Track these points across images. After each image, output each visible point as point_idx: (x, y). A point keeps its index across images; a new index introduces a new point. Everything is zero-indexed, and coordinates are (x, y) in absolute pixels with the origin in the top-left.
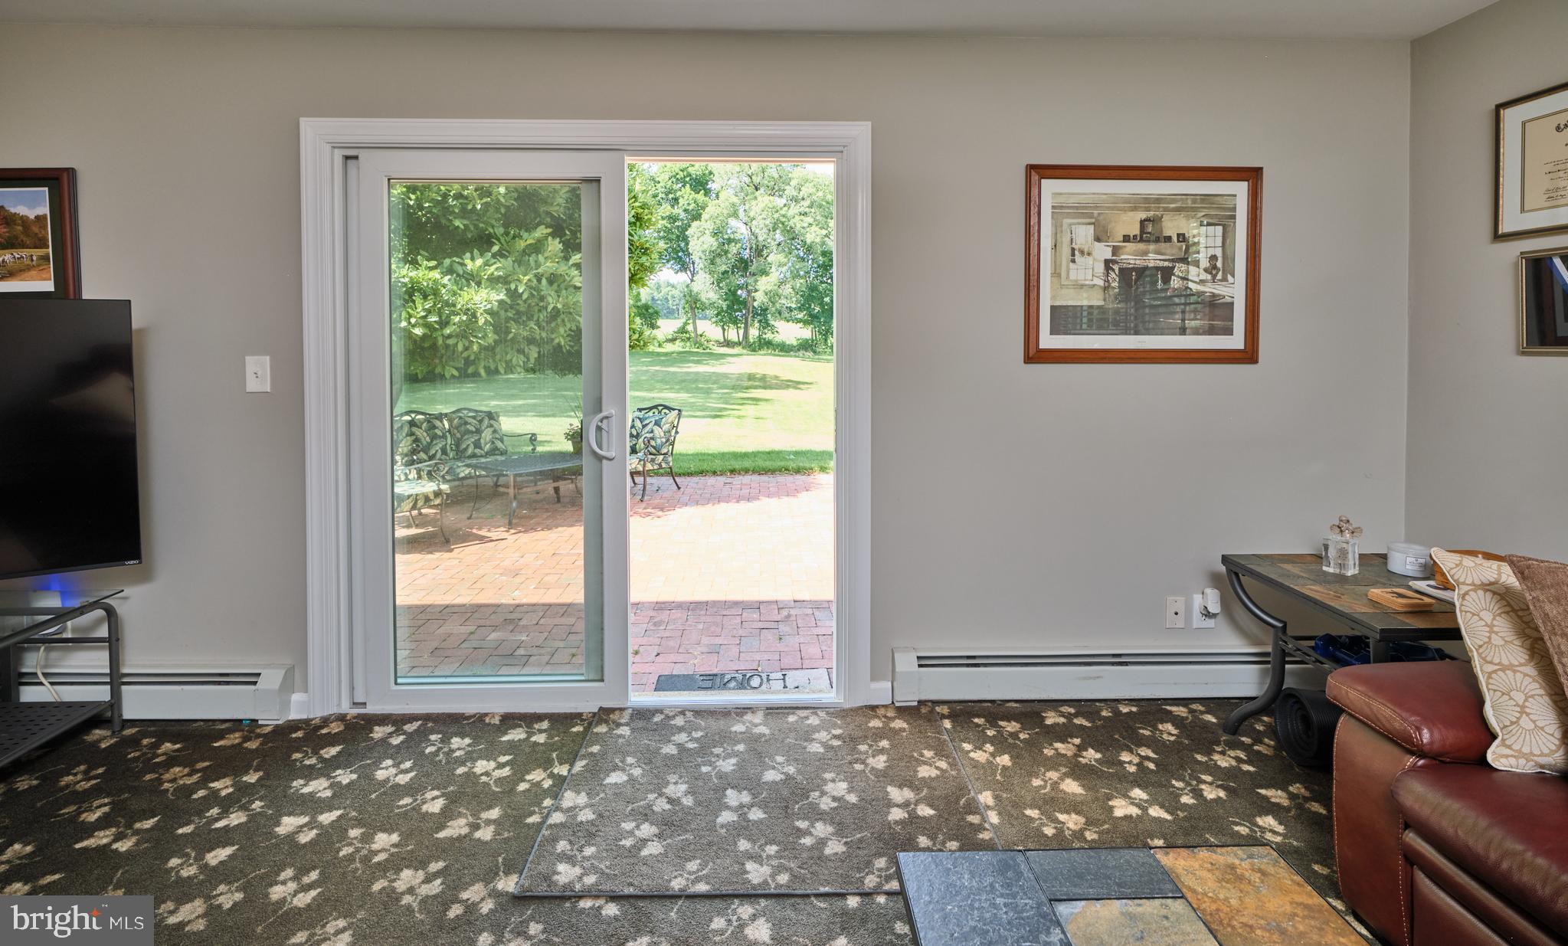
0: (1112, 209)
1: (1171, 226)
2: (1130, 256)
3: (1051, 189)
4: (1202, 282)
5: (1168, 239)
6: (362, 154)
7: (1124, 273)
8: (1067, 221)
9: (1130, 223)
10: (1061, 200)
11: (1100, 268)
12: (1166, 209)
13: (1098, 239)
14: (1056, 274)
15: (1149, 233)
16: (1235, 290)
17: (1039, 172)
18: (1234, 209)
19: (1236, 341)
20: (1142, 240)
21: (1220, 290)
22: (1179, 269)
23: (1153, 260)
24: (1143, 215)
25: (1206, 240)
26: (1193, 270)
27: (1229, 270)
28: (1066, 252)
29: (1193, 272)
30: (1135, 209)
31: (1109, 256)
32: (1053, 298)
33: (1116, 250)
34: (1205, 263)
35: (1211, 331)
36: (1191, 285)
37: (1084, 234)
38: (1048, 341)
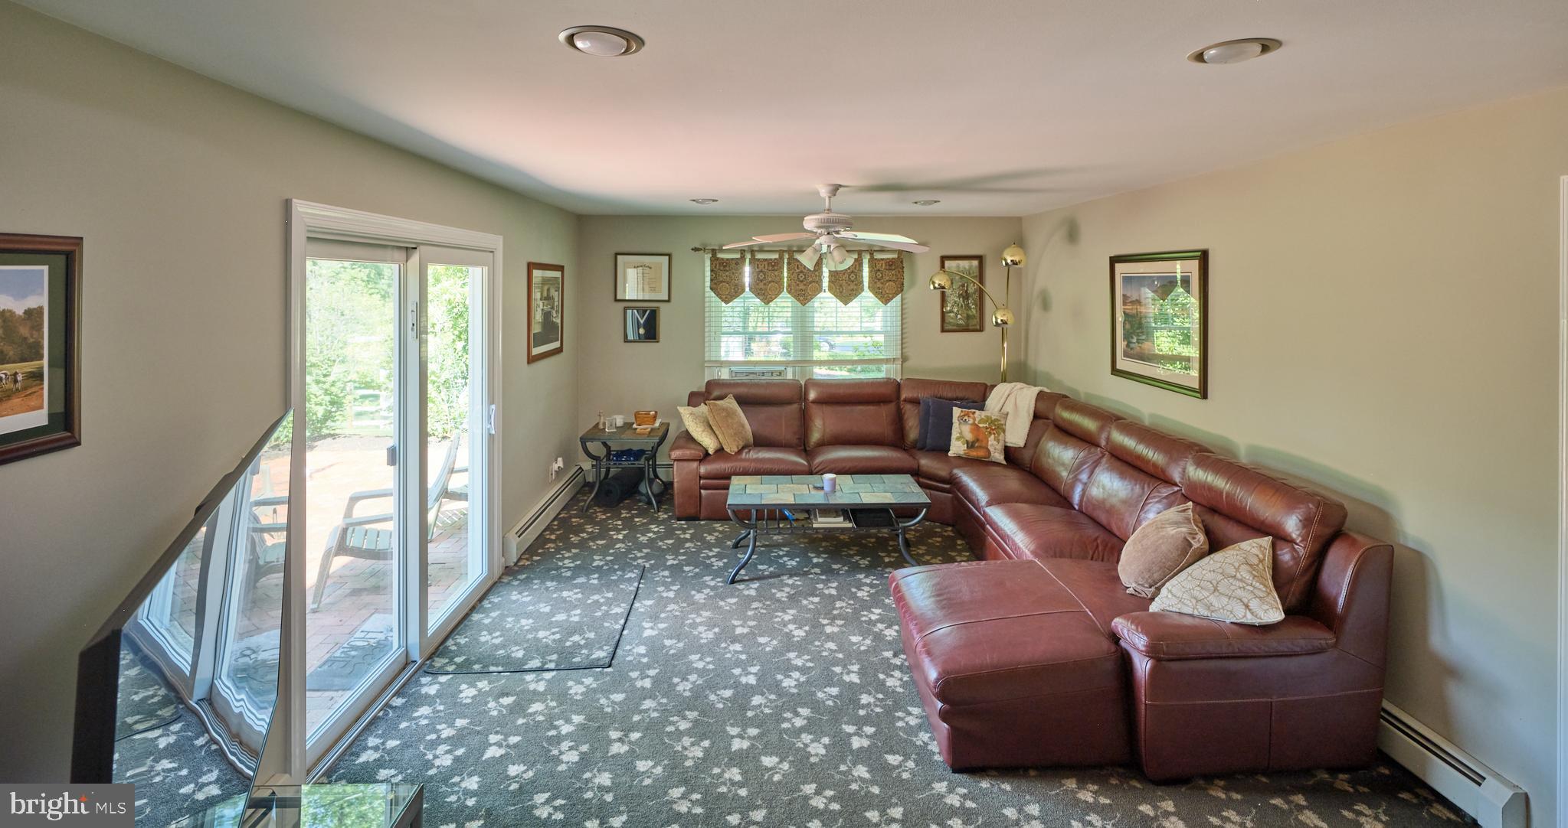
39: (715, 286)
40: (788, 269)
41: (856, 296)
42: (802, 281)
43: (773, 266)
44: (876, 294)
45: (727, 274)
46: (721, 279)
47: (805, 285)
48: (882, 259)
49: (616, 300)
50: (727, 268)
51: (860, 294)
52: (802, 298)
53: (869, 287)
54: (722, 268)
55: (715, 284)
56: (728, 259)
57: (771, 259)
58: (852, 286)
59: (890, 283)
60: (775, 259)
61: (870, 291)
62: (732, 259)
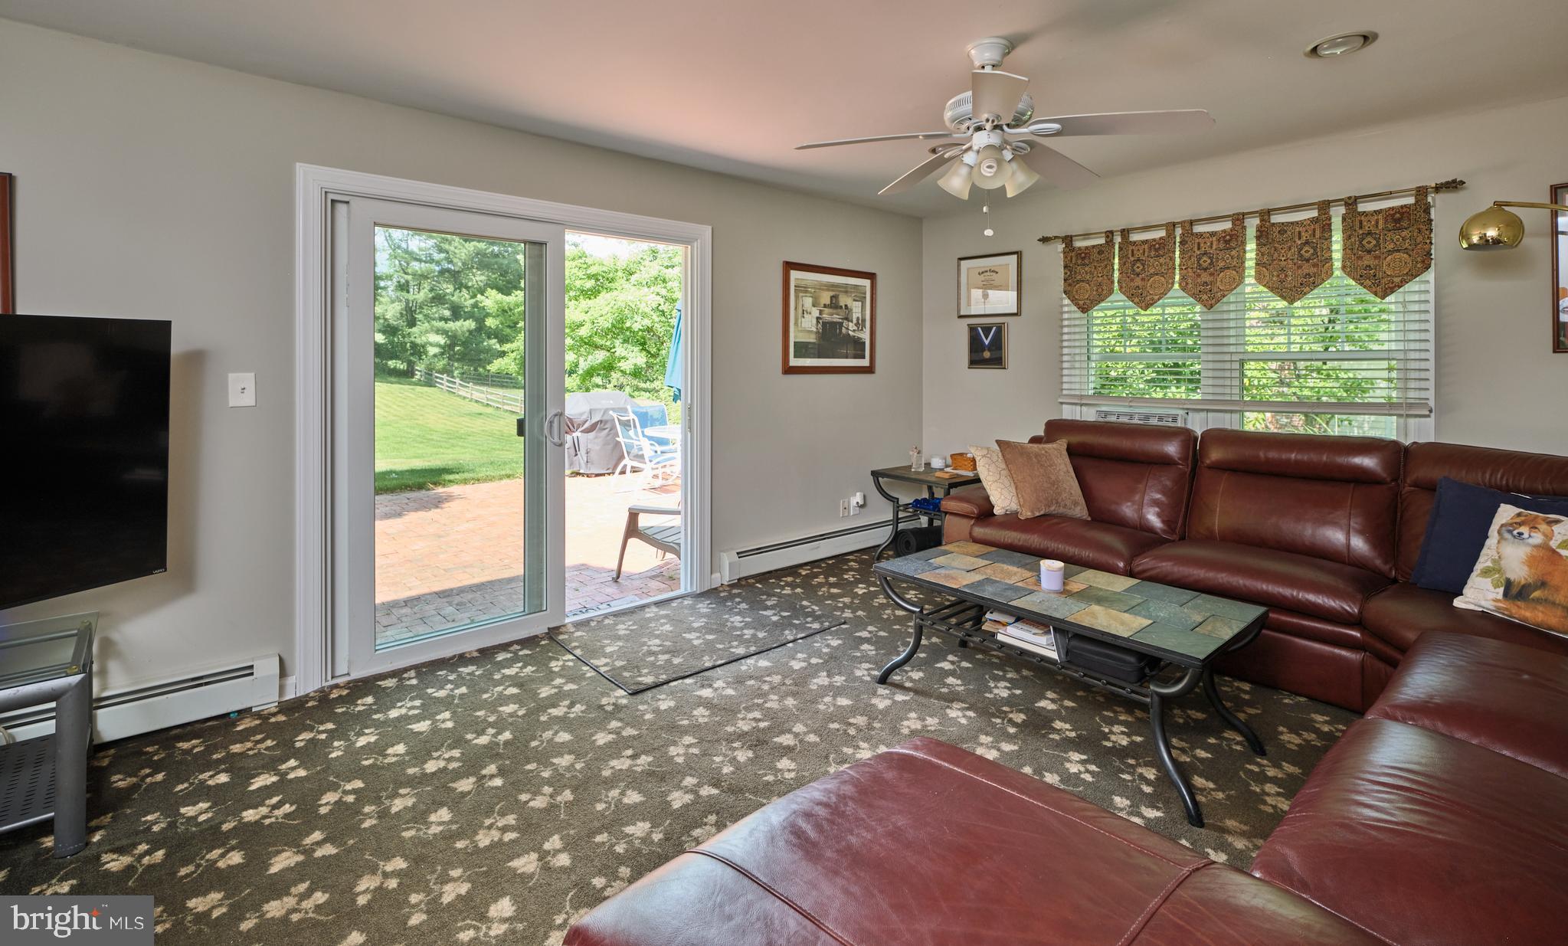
0: (820, 289)
1: (844, 300)
2: (826, 317)
3: (795, 275)
4: (854, 331)
5: (841, 307)
6: (354, 202)
7: (824, 324)
8: (801, 294)
9: (825, 298)
10: (799, 282)
11: (815, 321)
12: (841, 291)
13: (814, 306)
14: (796, 323)
15: (834, 305)
16: (865, 336)
17: (789, 266)
18: (865, 294)
19: (865, 362)
20: (831, 308)
21: (858, 334)
22: (845, 323)
23: (836, 318)
24: (832, 294)
25: (856, 308)
26: (850, 324)
27: (864, 326)
28: (800, 311)
29: (852, 326)
30: (828, 290)
31: (818, 315)
32: (795, 337)
33: (821, 312)
34: (855, 321)
35: (856, 357)
36: (850, 332)
37: (808, 302)
38: (794, 362)
39: (1069, 288)
40: (1182, 252)
41: (1315, 285)
42: (1205, 269)
43: (1156, 250)
44: (1360, 279)
45: (1086, 269)
46: (1079, 278)
47: (1212, 274)
48: (1378, 212)
49: (960, 317)
50: (1087, 261)
51: (1323, 281)
52: (1205, 297)
53: (1344, 268)
54: (1079, 262)
55: (1070, 285)
56: (1087, 248)
57: (1154, 240)
58: (1307, 268)
59: (1397, 255)
60: (1161, 238)
61: (1349, 275)
62: (1094, 247)
